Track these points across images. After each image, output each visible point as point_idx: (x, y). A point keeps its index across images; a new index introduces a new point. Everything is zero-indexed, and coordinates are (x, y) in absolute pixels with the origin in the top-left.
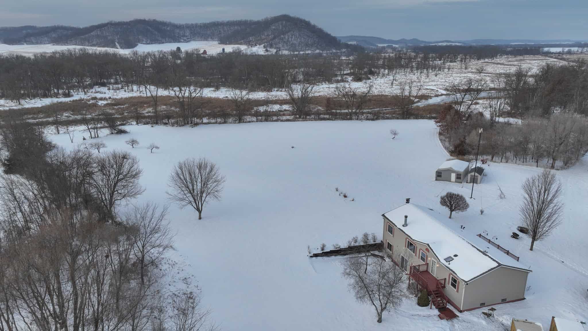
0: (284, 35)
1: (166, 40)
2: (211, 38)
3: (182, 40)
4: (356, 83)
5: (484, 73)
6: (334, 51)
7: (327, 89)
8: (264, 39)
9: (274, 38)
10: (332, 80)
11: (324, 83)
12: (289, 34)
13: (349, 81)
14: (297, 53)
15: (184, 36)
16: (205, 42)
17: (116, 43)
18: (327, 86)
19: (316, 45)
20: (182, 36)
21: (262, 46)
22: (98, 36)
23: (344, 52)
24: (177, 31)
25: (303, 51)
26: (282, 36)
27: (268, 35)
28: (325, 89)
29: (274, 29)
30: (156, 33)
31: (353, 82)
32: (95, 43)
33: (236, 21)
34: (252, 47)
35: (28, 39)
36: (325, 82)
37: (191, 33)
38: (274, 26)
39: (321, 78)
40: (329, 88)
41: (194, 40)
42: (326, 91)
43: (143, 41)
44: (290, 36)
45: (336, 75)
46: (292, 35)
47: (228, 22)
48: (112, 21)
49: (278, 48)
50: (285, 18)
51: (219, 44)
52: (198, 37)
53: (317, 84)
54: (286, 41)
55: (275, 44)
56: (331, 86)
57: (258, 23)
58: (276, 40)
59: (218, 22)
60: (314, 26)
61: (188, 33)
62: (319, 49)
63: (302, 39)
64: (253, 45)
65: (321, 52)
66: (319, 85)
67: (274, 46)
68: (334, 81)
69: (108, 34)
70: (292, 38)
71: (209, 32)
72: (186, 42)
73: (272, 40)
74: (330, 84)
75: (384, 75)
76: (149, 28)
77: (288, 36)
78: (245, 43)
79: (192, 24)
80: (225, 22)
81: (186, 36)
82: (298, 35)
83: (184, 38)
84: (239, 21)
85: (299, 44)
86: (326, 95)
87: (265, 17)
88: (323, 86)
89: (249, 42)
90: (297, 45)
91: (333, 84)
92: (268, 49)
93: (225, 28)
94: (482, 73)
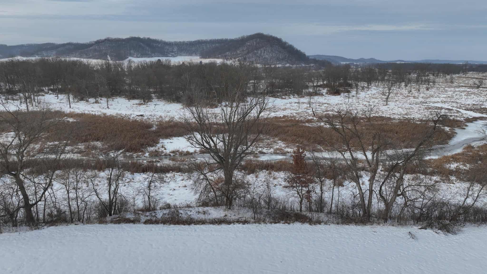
0: (257, 50)
1: (155, 55)
2: (195, 54)
3: (170, 55)
4: (333, 96)
5: (482, 87)
6: (304, 65)
7: (296, 104)
8: (239, 54)
9: (248, 53)
10: (302, 92)
11: (292, 97)
12: (262, 49)
13: (324, 94)
14: (269, 66)
15: (173, 52)
16: (190, 57)
17: (108, 56)
18: (296, 100)
19: (286, 60)
20: (171, 52)
21: (237, 59)
22: (95, 50)
23: (313, 66)
24: (167, 47)
25: (274, 65)
26: (255, 51)
27: (243, 51)
28: (293, 104)
29: (249, 45)
30: (147, 48)
31: (329, 96)
32: (91, 55)
34: (227, 60)
35: (39, 53)
36: (294, 95)
37: (178, 49)
38: (249, 43)
39: (289, 90)
40: (299, 103)
41: (181, 55)
42: (294, 108)
43: (134, 54)
44: (263, 51)
45: (307, 87)
46: (265, 51)
47: (211, 41)
48: (109, 38)
49: (251, 62)
50: (260, 37)
51: (200, 58)
52: (184, 53)
53: (283, 97)
54: (259, 55)
55: (248, 58)
56: (302, 100)
58: (250, 54)
59: (202, 40)
60: (285, 43)
61: (175, 49)
62: (289, 63)
63: (274, 54)
64: (228, 59)
65: (291, 66)
66: (285, 99)
67: (248, 60)
68: (304, 94)
69: (103, 48)
70: (264, 53)
71: (193, 49)
72: (174, 57)
73: (246, 54)
74: (301, 97)
75: (363, 88)
76: (141, 44)
77: (261, 51)
78: (222, 57)
79: (180, 42)
80: (208, 40)
82: (270, 51)
83: (172, 54)
84: (220, 39)
85: (271, 58)
86: (295, 114)
87: (242, 35)
88: (290, 100)
89: (225, 56)
90: (269, 59)
91: (304, 97)
93: (208, 45)
94: (480, 87)
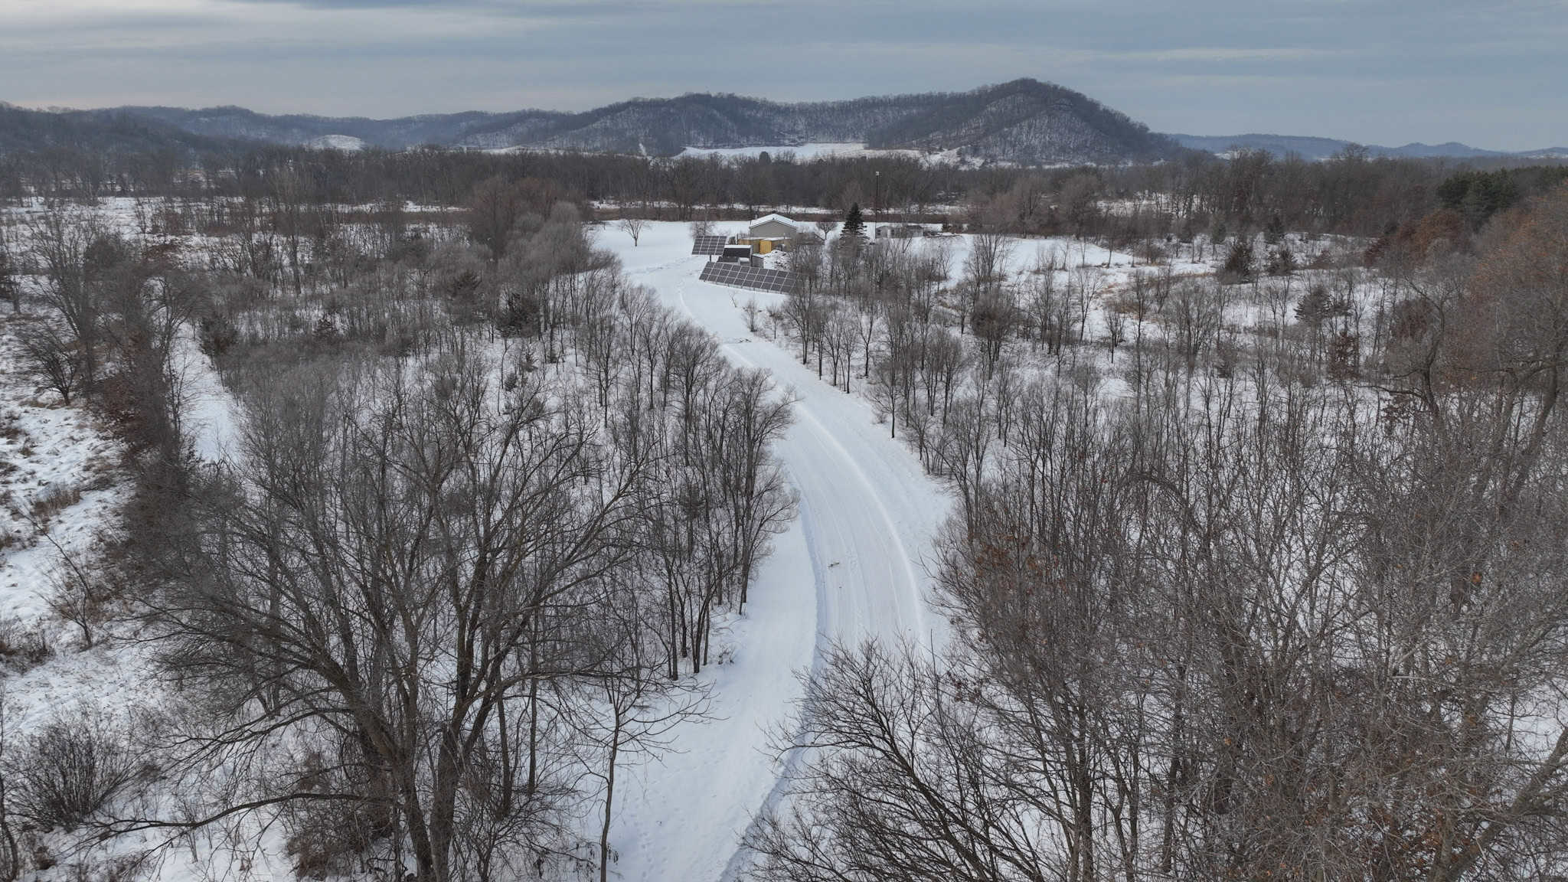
0: (1010, 127)
1: (749, 140)
2: (854, 137)
3: (788, 142)
8: (963, 136)
9: (988, 133)
12: (1024, 124)
14: (1035, 167)
15: (793, 132)
17: (640, 144)
20: (789, 132)
21: (955, 151)
24: (779, 120)
25: (1050, 164)
26: (1006, 129)
29: (994, 113)
33: (918, 97)
34: (932, 152)
37: (809, 124)
38: (995, 105)
41: (814, 141)
43: (698, 141)
44: (1026, 129)
46: (1031, 127)
47: (898, 98)
49: (989, 155)
50: (1027, 87)
51: (865, 147)
52: (824, 134)
54: (1013, 139)
55: (985, 147)
57: (959, 100)
58: (991, 137)
59: (874, 99)
61: (801, 125)
63: (1055, 136)
64: (935, 148)
67: (983, 152)
69: (626, 126)
70: (1029, 133)
71: (850, 122)
72: (796, 146)
73: (981, 137)
76: (715, 112)
77: (1021, 128)
78: (919, 146)
79: (814, 105)
80: (891, 98)
81: (798, 133)
82: (1045, 126)
85: (1045, 147)
89: (928, 142)
90: (1040, 150)
92: (968, 158)
